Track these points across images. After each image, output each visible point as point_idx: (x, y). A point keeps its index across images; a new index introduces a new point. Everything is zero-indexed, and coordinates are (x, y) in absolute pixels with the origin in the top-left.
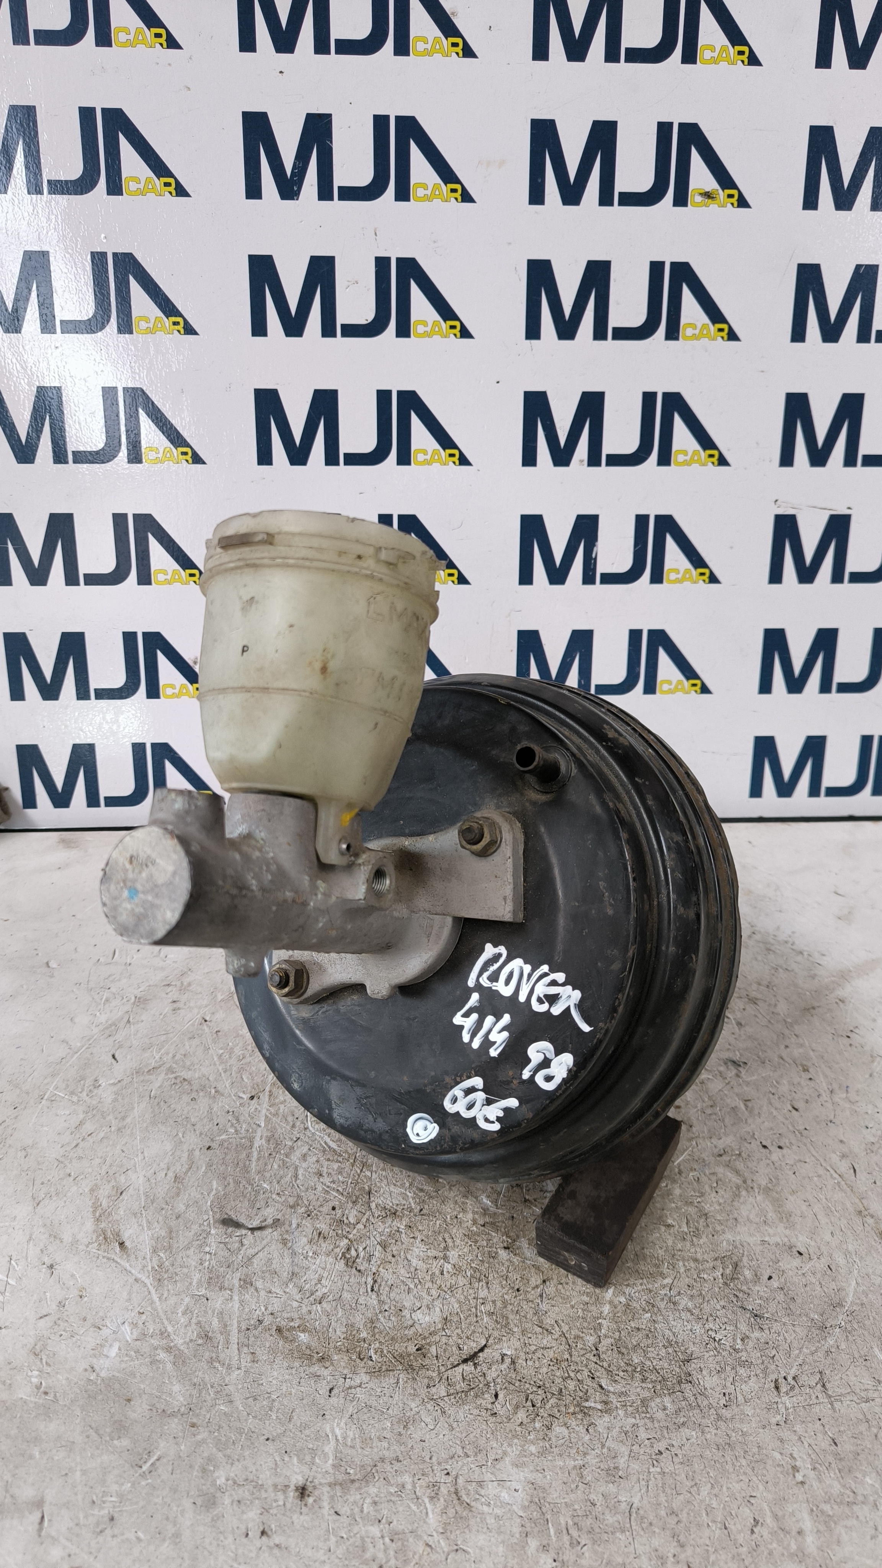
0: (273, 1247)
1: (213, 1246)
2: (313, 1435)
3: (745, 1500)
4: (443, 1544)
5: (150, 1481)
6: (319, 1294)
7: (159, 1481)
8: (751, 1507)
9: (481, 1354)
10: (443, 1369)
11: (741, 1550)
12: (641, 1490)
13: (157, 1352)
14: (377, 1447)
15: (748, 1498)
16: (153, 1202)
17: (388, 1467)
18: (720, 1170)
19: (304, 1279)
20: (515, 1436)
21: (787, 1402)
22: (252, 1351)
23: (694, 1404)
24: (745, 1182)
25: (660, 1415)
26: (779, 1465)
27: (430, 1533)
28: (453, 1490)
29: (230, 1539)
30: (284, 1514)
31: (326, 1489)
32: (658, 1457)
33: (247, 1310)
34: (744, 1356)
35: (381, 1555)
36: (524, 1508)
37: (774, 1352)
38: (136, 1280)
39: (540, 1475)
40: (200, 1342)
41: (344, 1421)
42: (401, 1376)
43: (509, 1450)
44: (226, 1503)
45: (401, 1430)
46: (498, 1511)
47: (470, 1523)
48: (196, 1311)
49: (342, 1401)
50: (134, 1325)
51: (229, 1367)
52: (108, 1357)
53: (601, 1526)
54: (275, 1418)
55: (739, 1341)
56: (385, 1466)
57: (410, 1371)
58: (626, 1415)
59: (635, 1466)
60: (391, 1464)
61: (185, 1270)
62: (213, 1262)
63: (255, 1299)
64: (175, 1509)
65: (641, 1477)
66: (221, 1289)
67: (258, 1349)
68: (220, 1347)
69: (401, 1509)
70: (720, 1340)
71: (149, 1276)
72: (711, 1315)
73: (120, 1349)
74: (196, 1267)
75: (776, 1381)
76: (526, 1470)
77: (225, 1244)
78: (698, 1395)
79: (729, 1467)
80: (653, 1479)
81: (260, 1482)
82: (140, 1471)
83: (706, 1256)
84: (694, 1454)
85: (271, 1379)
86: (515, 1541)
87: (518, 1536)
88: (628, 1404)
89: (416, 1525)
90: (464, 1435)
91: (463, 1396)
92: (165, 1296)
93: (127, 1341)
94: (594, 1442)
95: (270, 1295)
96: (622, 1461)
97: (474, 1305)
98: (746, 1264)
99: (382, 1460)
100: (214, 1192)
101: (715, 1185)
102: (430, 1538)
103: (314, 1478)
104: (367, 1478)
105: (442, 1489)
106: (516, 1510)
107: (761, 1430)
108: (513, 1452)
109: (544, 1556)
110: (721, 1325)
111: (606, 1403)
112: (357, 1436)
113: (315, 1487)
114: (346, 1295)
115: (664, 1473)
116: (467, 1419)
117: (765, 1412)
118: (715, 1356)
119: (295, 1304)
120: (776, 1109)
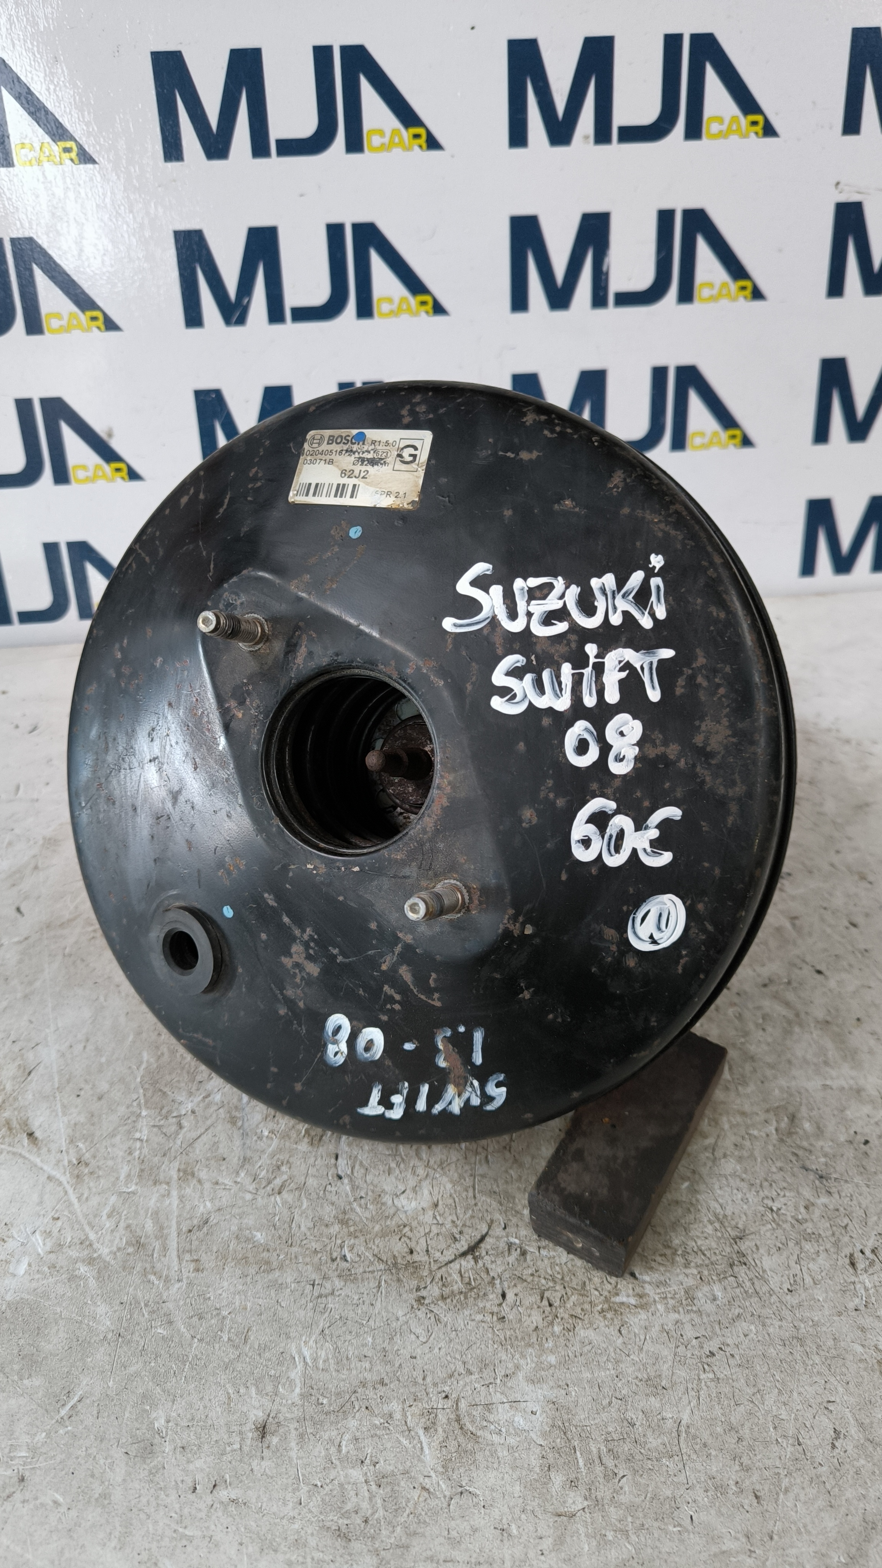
0: (220, 1127)
1: (144, 1133)
2: (274, 1359)
3: (822, 1407)
4: (443, 1486)
5: (69, 1428)
6: (278, 1182)
7: (81, 1427)
8: (830, 1415)
9: (482, 1245)
10: (434, 1267)
11: (821, 1470)
12: (690, 1402)
13: (77, 1266)
14: (356, 1368)
15: (825, 1404)
16: (68, 1081)
17: (371, 1393)
18: (767, 1004)
19: (259, 1164)
20: (530, 1345)
21: (867, 1281)
22: (195, 1258)
23: (750, 1291)
24: (797, 1015)
25: (709, 1307)
26: (861, 1361)
27: (426, 1474)
28: (453, 1416)
29: (173, 1496)
30: (241, 1461)
31: (293, 1425)
32: (709, 1360)
33: (188, 1207)
34: (809, 1227)
35: (365, 1505)
36: (544, 1435)
37: (846, 1221)
38: (50, 1178)
39: (564, 1392)
40: (130, 1250)
41: (313, 1338)
42: (383, 1278)
43: (522, 1362)
44: (167, 1450)
45: (386, 1345)
46: (512, 1441)
47: (477, 1457)
48: (125, 1212)
49: (310, 1314)
50: (48, 1234)
51: (167, 1280)
52: (15, 1276)
53: (642, 1451)
54: (226, 1339)
55: (802, 1210)
56: (367, 1392)
57: (394, 1271)
58: (667, 1310)
59: (682, 1373)
60: (375, 1388)
61: (110, 1163)
62: (145, 1151)
63: (198, 1194)
64: (102, 1462)
65: (690, 1386)
66: (155, 1184)
67: (203, 1255)
68: (155, 1256)
69: (389, 1445)
70: (779, 1209)
71: (65, 1173)
72: (766, 1180)
73: (30, 1265)
74: (123, 1158)
75: (852, 1255)
76: (545, 1387)
77: (160, 1127)
78: (755, 1280)
79: (800, 1368)
80: (704, 1387)
81: (210, 1422)
82: (58, 1417)
83: (756, 1109)
84: (754, 1353)
85: (220, 1292)
86: (535, 1476)
87: (537, 1470)
88: (669, 1296)
89: (408, 1464)
90: (465, 1347)
91: (462, 1298)
92: (85, 1195)
93: (39, 1255)
94: (630, 1347)
95: (218, 1187)
96: (665, 1367)
97: (471, 1183)
98: (805, 1115)
99: (363, 1384)
100: (144, 1066)
101: (761, 1021)
102: (427, 1480)
103: (279, 1412)
104: (343, 1411)
105: (440, 1416)
106: (535, 1437)
107: (836, 1318)
108: (528, 1365)
109: (572, 1494)
110: (779, 1191)
111: (641, 1296)
112: (330, 1356)
113: (279, 1424)
114: (311, 1182)
115: (718, 1379)
116: (469, 1327)
117: (839, 1295)
118: (774, 1229)
119: (249, 1197)
120: (830, 926)
